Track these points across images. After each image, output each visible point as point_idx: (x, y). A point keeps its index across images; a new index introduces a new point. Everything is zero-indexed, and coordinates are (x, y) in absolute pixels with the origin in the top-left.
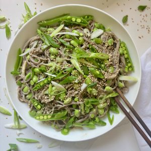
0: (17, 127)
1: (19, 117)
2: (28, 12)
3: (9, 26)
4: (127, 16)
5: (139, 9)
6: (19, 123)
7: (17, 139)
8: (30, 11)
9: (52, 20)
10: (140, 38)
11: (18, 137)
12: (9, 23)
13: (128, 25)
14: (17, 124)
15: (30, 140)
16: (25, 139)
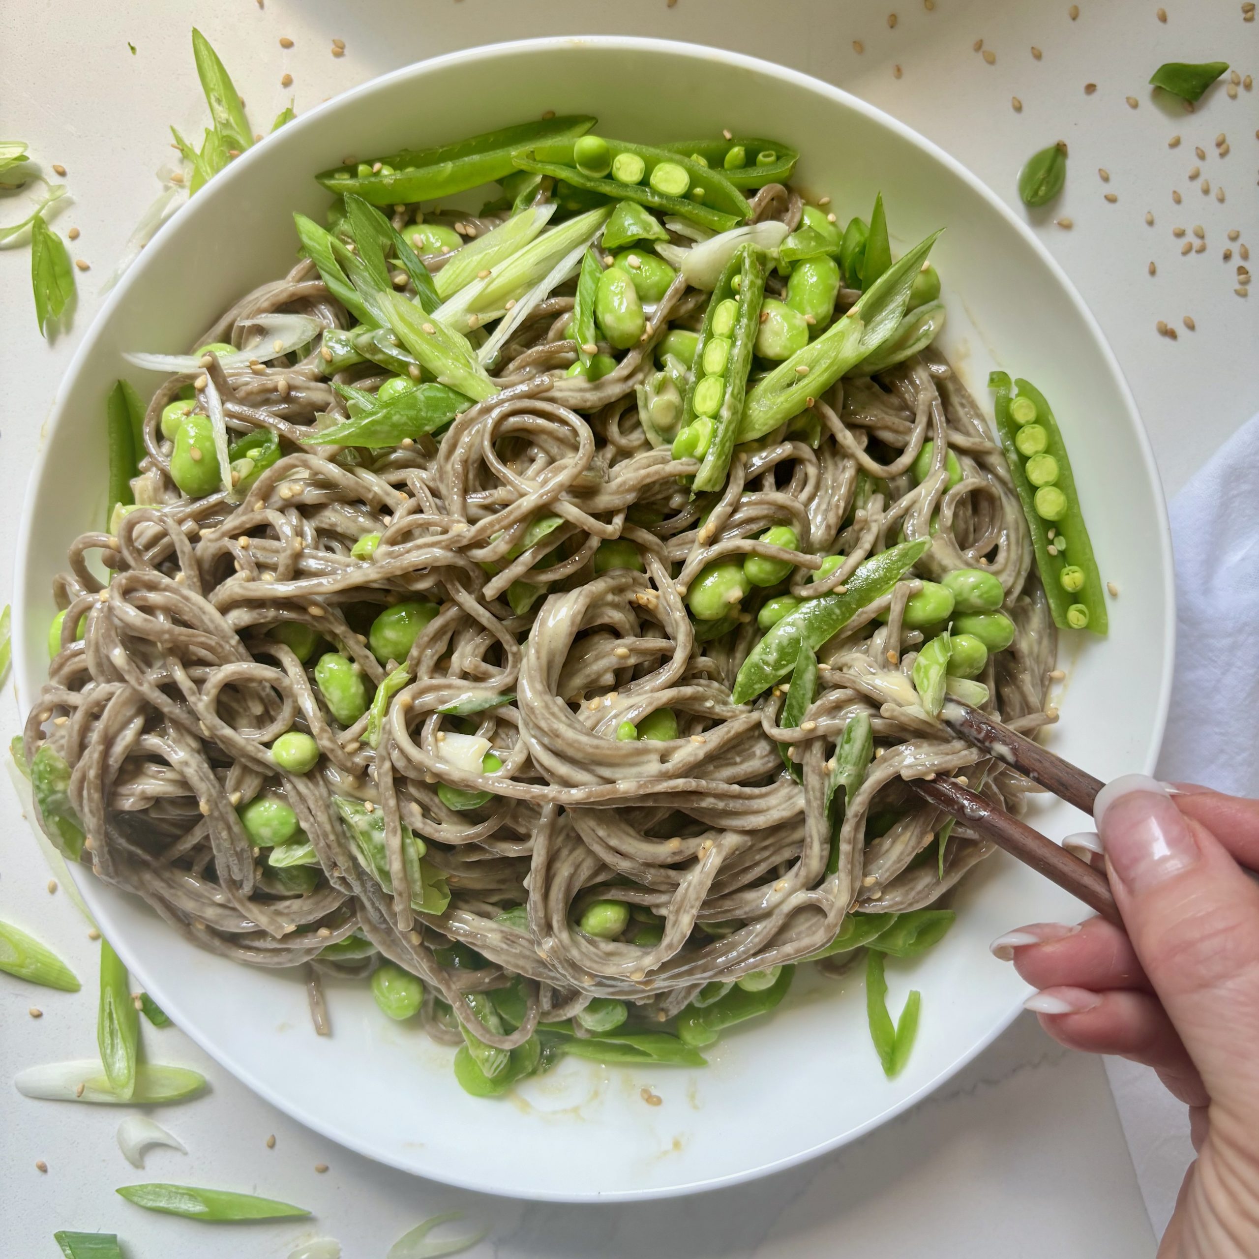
0: (127, 1094)
1: (146, 1000)
2: (223, 114)
3: (59, 230)
4: (1060, 150)
5: (1158, 92)
6: (140, 1055)
7: (127, 1194)
8: (238, 105)
9: (448, 167)
10: (1170, 334)
11: (135, 1179)
12: (61, 207)
13: (1067, 227)
14: (122, 1063)
15: (237, 1200)
16: (192, 1194)
